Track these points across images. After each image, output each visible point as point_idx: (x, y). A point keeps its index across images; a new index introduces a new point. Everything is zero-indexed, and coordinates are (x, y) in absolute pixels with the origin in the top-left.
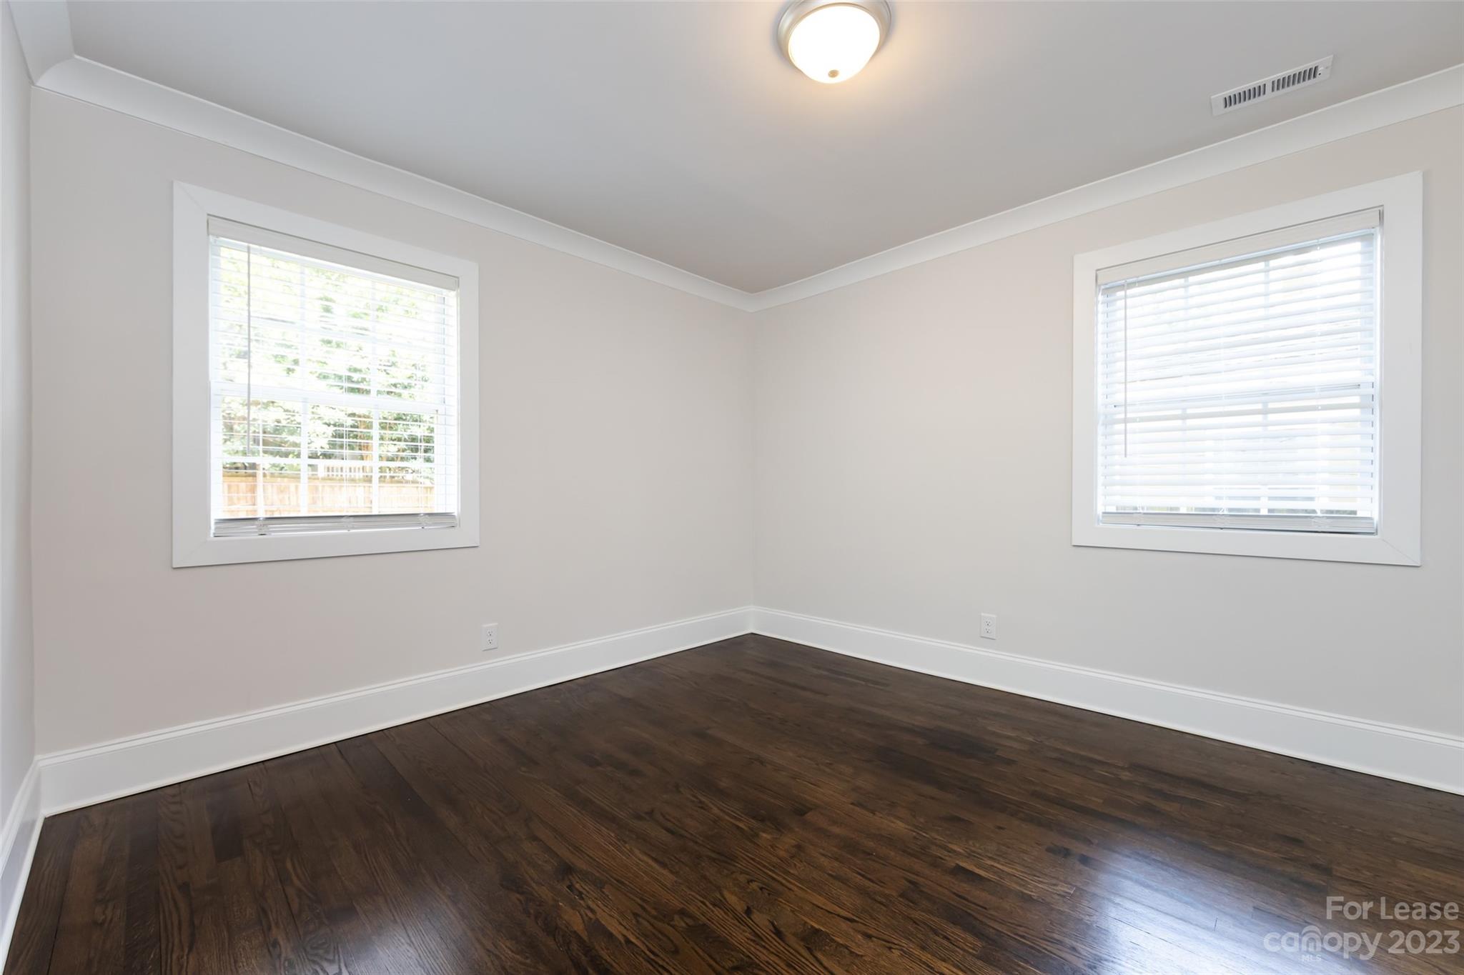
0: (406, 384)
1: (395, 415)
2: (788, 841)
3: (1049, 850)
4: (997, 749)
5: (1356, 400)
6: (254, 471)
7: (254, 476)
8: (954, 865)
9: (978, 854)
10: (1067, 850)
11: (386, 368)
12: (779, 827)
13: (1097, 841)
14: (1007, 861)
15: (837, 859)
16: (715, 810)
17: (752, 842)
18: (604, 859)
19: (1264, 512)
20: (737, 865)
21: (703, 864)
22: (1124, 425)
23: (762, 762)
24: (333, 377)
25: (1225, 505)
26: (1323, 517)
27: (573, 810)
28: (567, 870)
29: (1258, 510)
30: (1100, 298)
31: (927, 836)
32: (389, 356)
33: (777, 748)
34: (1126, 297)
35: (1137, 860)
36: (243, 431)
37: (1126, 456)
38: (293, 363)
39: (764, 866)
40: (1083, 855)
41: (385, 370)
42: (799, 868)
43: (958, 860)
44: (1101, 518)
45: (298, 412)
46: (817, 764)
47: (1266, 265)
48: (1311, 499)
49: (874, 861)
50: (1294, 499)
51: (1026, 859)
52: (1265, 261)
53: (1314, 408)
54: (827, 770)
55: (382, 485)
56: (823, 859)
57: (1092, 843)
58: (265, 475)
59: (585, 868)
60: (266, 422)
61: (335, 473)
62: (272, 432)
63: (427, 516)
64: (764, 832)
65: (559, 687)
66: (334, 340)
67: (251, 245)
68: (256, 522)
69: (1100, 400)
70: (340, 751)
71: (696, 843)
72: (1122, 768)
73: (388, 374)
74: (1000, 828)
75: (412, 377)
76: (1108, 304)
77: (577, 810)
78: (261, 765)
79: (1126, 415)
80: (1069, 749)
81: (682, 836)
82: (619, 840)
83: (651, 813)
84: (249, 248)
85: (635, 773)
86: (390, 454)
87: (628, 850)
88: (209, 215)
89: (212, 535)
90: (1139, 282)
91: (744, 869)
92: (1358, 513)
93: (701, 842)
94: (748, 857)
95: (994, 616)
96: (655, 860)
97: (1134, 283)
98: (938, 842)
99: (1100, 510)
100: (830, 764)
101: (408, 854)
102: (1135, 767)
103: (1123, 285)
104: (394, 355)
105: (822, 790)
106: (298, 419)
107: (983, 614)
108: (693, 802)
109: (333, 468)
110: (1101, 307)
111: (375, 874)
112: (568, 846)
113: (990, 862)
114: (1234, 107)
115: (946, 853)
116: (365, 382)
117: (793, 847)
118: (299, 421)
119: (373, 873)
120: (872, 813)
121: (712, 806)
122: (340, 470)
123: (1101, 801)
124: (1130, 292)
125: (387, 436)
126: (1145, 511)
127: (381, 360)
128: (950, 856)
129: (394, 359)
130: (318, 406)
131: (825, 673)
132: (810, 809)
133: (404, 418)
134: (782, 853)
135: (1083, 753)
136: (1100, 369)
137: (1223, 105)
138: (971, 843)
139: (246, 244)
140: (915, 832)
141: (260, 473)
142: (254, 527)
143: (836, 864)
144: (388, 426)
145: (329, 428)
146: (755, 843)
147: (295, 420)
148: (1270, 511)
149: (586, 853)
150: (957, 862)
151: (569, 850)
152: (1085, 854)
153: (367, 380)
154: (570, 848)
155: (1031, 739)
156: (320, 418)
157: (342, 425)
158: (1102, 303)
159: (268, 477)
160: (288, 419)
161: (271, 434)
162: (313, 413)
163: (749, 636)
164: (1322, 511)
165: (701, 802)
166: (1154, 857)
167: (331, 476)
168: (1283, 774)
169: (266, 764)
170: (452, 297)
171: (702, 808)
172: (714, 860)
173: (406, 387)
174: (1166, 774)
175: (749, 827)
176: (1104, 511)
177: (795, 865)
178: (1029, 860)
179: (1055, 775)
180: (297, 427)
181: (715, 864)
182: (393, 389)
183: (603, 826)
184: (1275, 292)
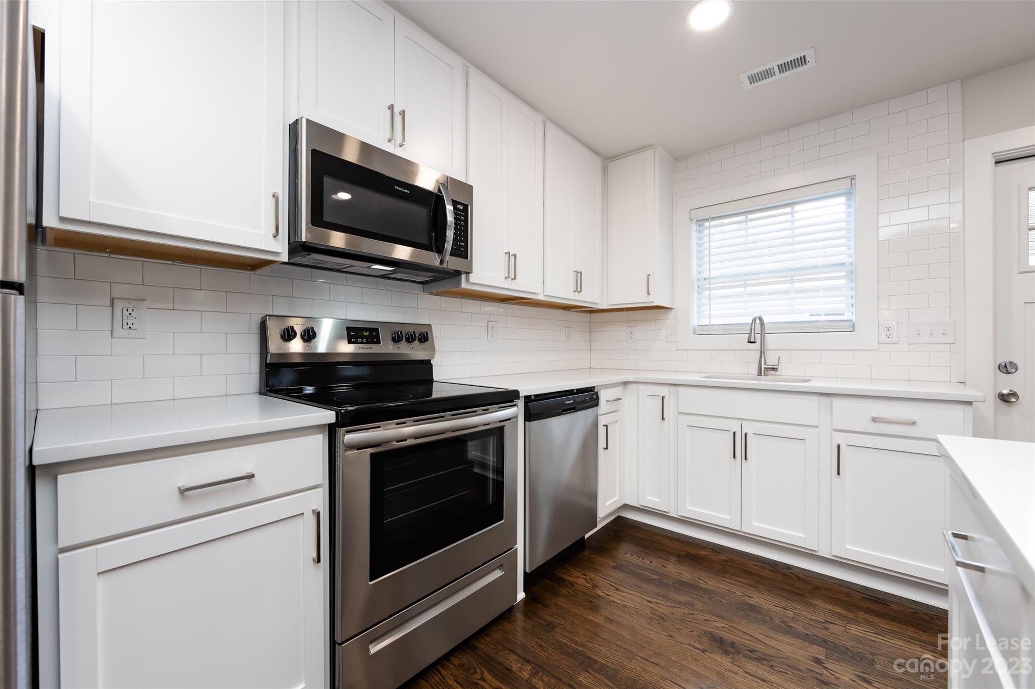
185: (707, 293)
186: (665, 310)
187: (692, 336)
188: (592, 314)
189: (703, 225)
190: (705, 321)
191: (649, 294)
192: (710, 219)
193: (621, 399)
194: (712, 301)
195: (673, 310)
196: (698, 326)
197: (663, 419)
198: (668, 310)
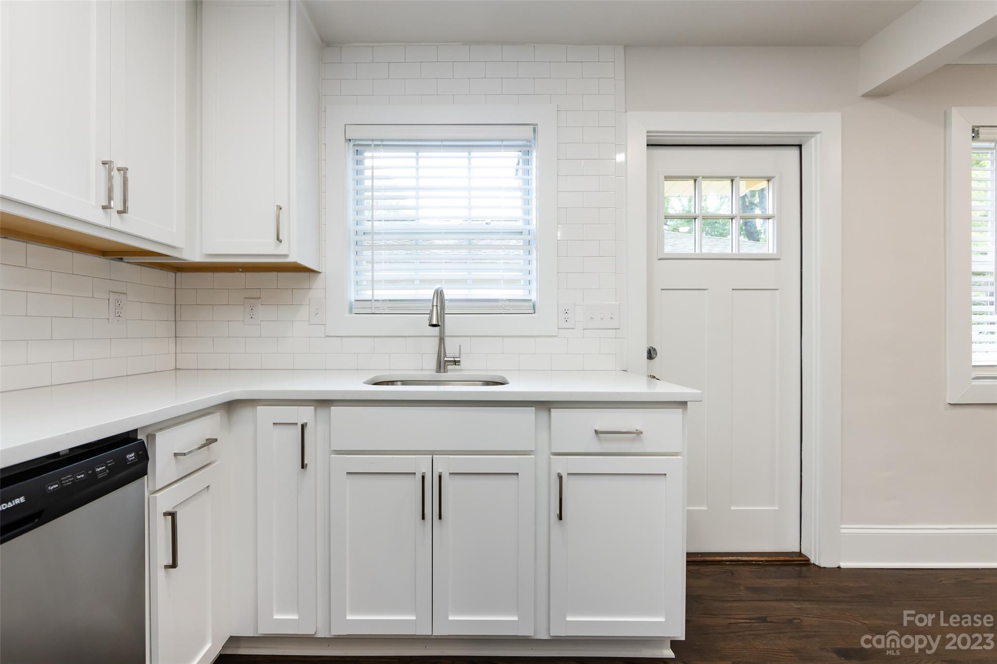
185: (368, 253)
186: (306, 274)
187: (347, 315)
188: (179, 274)
189: (362, 154)
190: (367, 294)
191: (279, 239)
192: (373, 146)
193: (216, 440)
194: (376, 266)
195: (321, 275)
196: (356, 300)
197: (303, 466)
198: (312, 274)
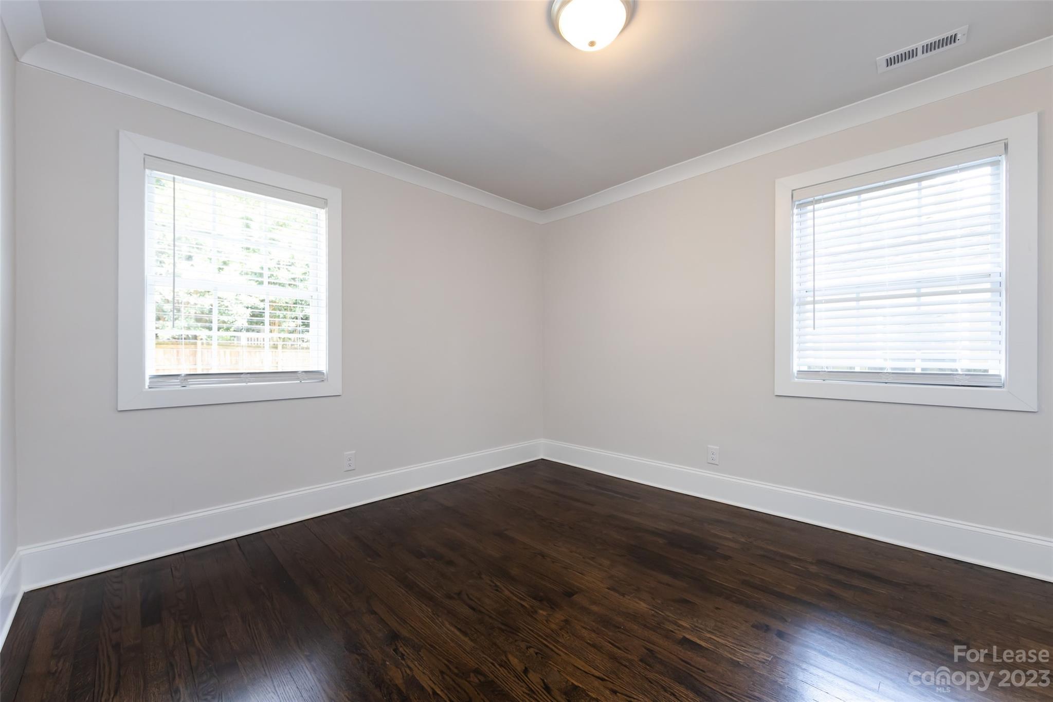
0: (302, 278)
1: (294, 301)
2: (559, 616)
3: (753, 626)
4: (718, 548)
5: (988, 286)
6: (196, 341)
7: (195, 344)
8: (682, 637)
9: (700, 628)
10: (767, 626)
11: (287, 267)
12: (553, 605)
13: (790, 620)
14: (722, 635)
15: (594, 631)
16: (507, 592)
17: (532, 617)
18: (422, 628)
19: (918, 371)
20: (519, 634)
21: (495, 634)
22: (813, 305)
23: (543, 556)
24: (250, 273)
25: (889, 366)
26: (963, 374)
27: (402, 590)
28: (394, 637)
29: (914, 369)
30: (795, 211)
31: (662, 614)
32: (290, 258)
33: (555, 545)
34: (814, 211)
35: (819, 634)
36: (187, 313)
37: (814, 328)
38: (222, 264)
39: (540, 636)
40: (778, 630)
41: (287, 269)
42: (566, 638)
43: (684, 633)
44: (796, 375)
45: (226, 299)
46: (583, 558)
47: (919, 185)
48: (954, 361)
49: (622, 633)
50: (943, 360)
51: (735, 632)
52: (918, 182)
53: (955, 293)
54: (592, 562)
55: (284, 350)
56: (584, 631)
57: (786, 621)
58: (202, 344)
59: (408, 636)
60: (203, 306)
61: (253, 342)
62: (207, 313)
63: (304, 373)
64: (541, 609)
65: (400, 498)
66: (252, 247)
67: (176, 176)
68: (179, 378)
69: (796, 287)
70: (239, 545)
71: (490, 617)
72: (812, 563)
73: (289, 271)
74: (717, 608)
75: (306, 273)
76: (800, 215)
77: (405, 591)
78: (182, 555)
79: (814, 299)
80: (771, 548)
81: (480, 612)
82: (434, 614)
83: (459, 594)
84: (174, 178)
85: (450, 563)
86: (290, 329)
87: (440, 622)
88: (145, 154)
89: (147, 387)
90: (824, 199)
91: (524, 637)
92: (990, 371)
93: (494, 617)
94: (528, 628)
95: (718, 448)
96: (459, 630)
97: (820, 200)
98: (670, 619)
99: (796, 369)
100: (593, 558)
101: (280, 623)
102: (821, 562)
103: (812, 202)
104: (293, 258)
105: (586, 578)
106: (226, 303)
107: (709, 446)
108: (490, 585)
109: (251, 338)
110: (795, 218)
111: (255, 638)
112: (396, 618)
113: (708, 635)
114: (893, 66)
115: (676, 627)
116: (273, 277)
117: (562, 621)
118: (226, 305)
119: (253, 638)
120: (622, 595)
121: (503, 588)
122: (256, 340)
123: (794, 588)
124: (817, 206)
125: (288, 316)
126: (829, 370)
127: (284, 261)
128: (679, 630)
129: (293, 261)
130: (240, 295)
131: (594, 489)
132: (577, 593)
133: (300, 302)
134: (553, 626)
135: (782, 551)
136: (795, 264)
137: (885, 64)
138: (695, 620)
139: (172, 176)
140: (654, 611)
141: (199, 342)
142: (178, 381)
143: (593, 635)
144: (289, 308)
145: (248, 310)
146: (535, 619)
147: (224, 305)
148: (923, 369)
149: (409, 624)
150: (684, 635)
151: (397, 622)
152: (780, 629)
153: (275, 275)
154: (398, 620)
155: (743, 540)
156: (241, 303)
157: (257, 308)
158: (797, 215)
159: (205, 345)
160: (219, 303)
161: (207, 314)
162: (237, 299)
163: (540, 461)
164: (962, 370)
165: (496, 586)
166: (833, 633)
167: (250, 345)
168: (933, 569)
169: (186, 554)
170: (322, 213)
171: (497, 590)
172: (503, 631)
173: (302, 281)
174: (844, 568)
175: (531, 606)
176: (798, 370)
177: (563, 635)
178: (738, 634)
179: (760, 568)
180: (226, 310)
181: (504, 634)
182: (292, 282)
183: (423, 603)
184: (926, 205)
